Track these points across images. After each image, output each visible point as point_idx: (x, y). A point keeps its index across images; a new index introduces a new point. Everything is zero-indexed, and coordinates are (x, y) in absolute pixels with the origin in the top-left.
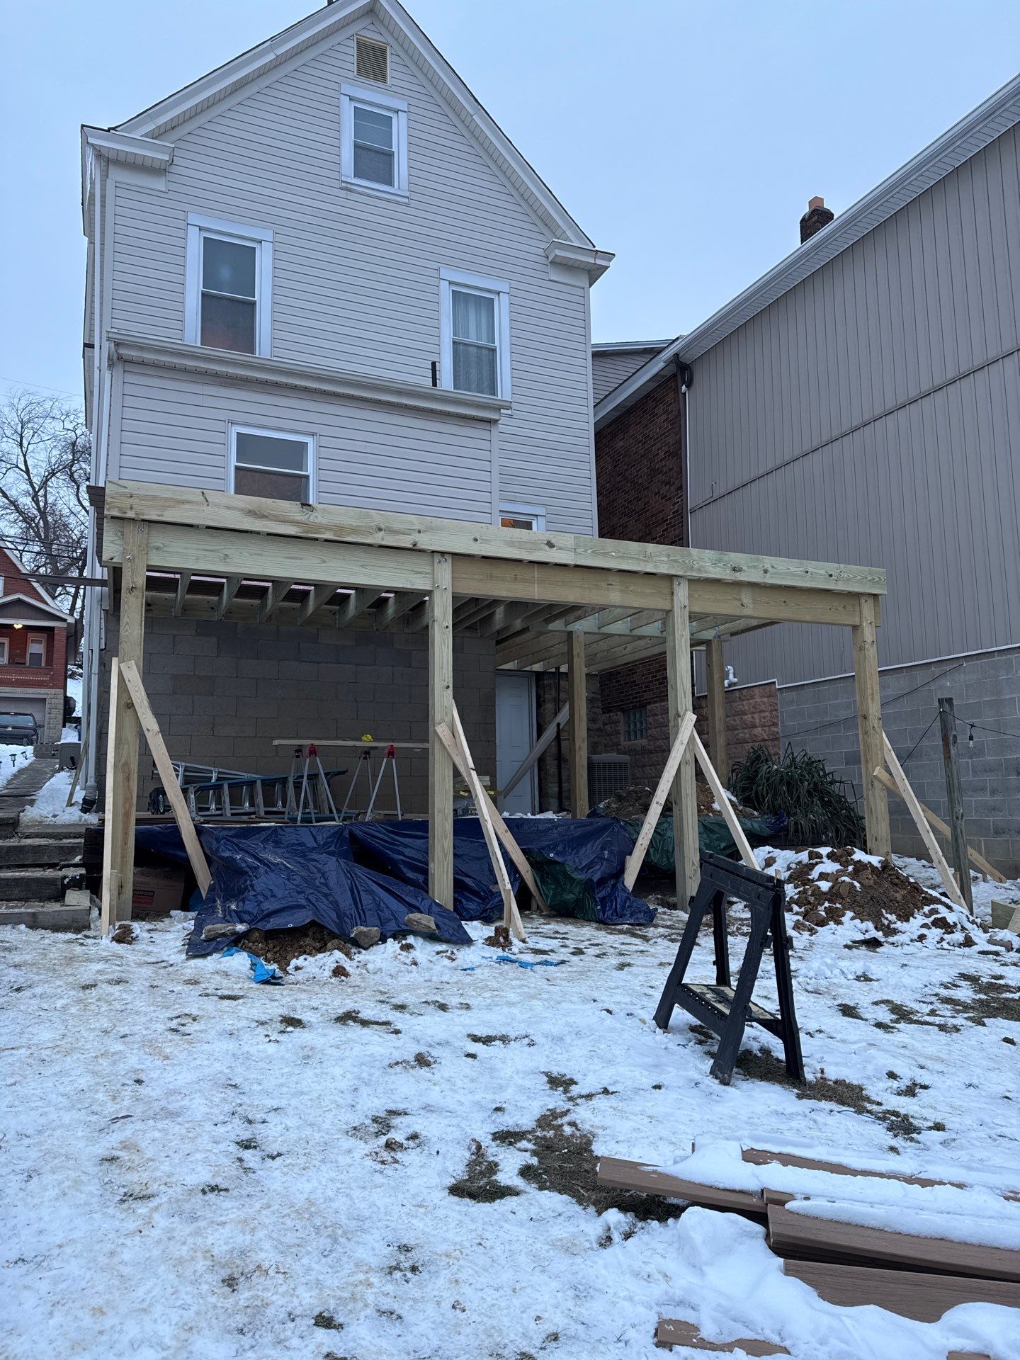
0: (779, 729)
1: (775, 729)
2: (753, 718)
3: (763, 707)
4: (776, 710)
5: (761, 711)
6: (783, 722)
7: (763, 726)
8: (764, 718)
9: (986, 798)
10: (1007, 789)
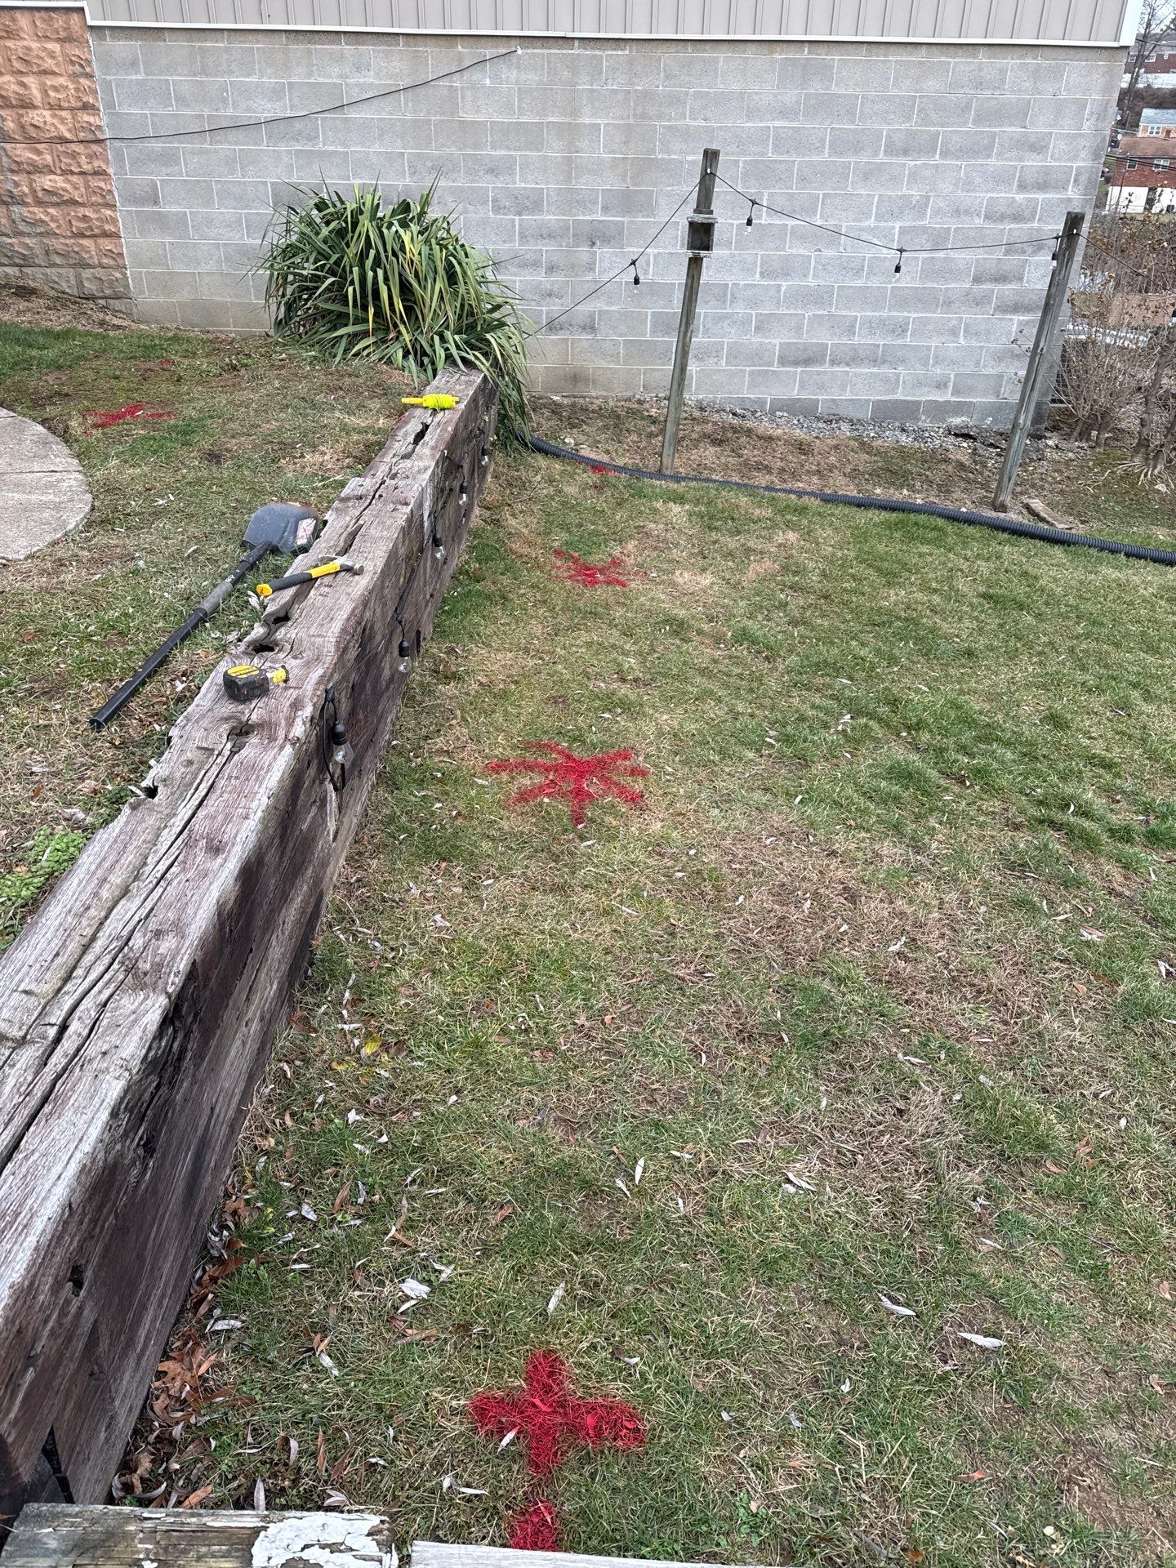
0: (103, 120)
1: (92, 119)
2: (23, 85)
3: (49, 64)
4: (90, 76)
5: (45, 72)
6: (110, 105)
7: (55, 107)
8: (55, 89)
9: (540, 277)
10: (573, 266)
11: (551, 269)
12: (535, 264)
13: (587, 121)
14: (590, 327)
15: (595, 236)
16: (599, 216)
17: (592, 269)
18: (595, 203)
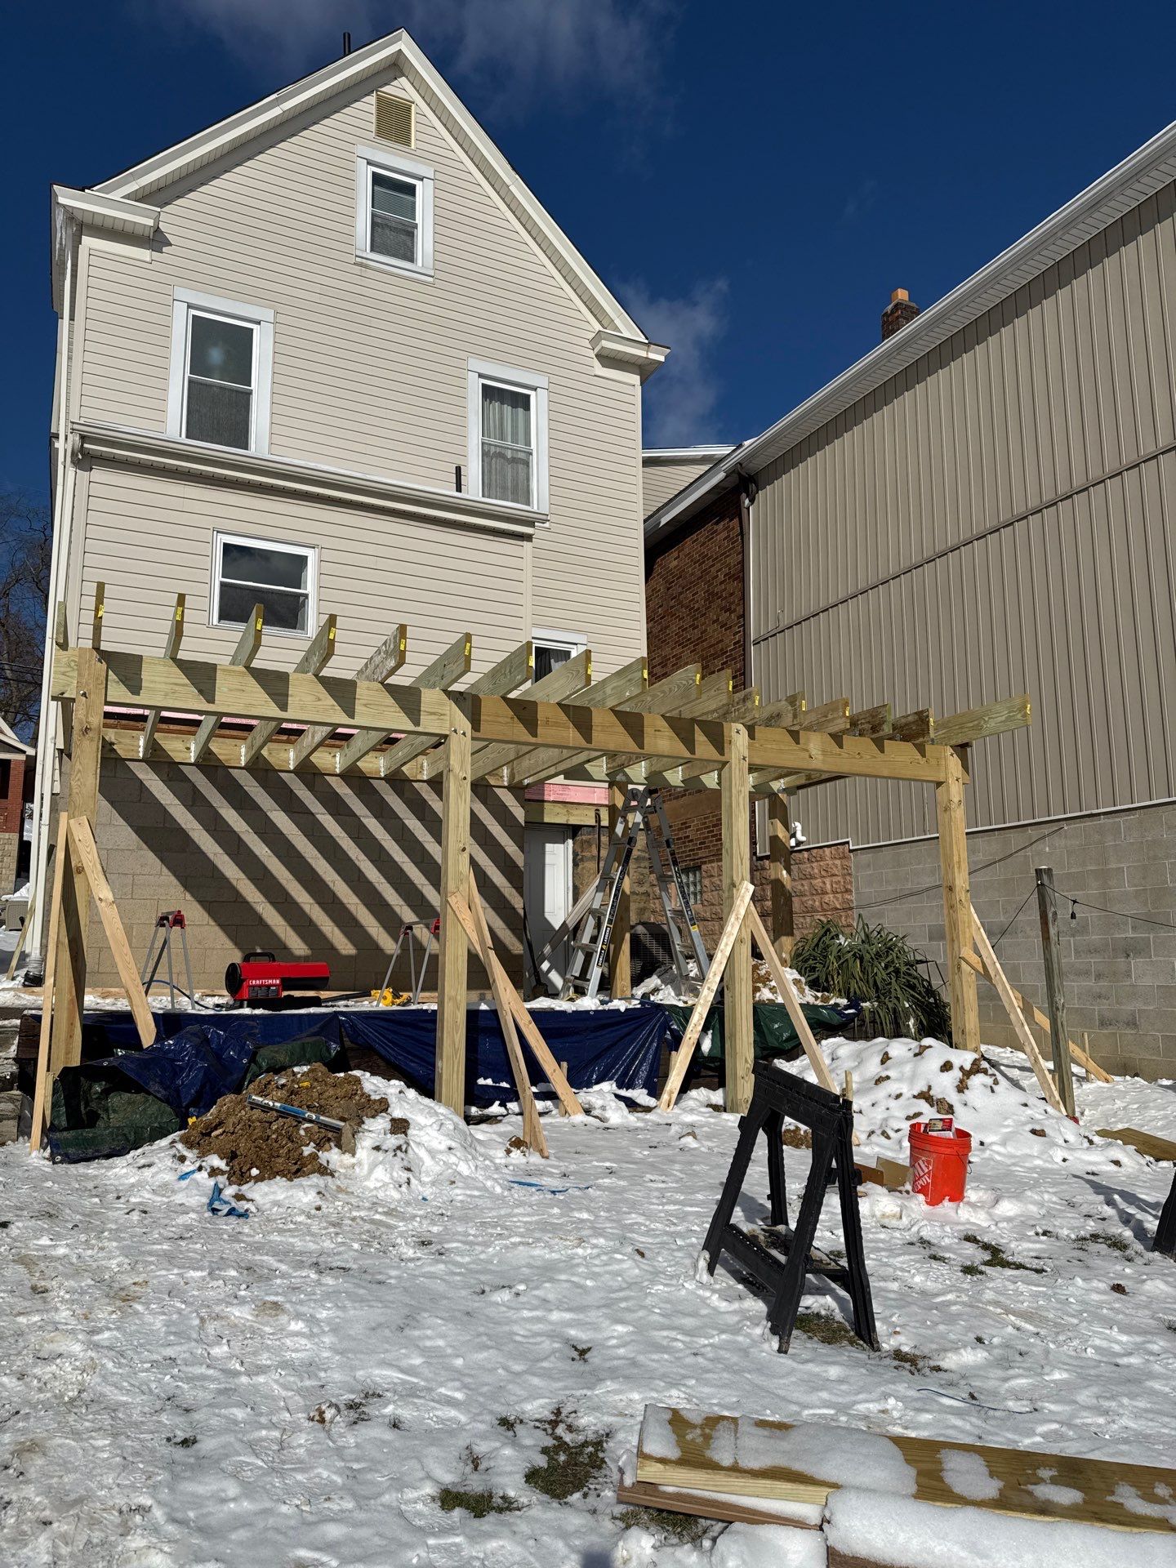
0: (853, 897)
1: (849, 897)
2: (824, 883)
3: (835, 871)
4: (850, 874)
5: (832, 876)
6: (857, 889)
7: (834, 892)
8: (836, 883)
9: (1090, 983)
10: (1115, 973)
11: (1099, 976)
12: (1087, 973)
13: (1114, 866)
14: (1132, 1023)
15: (1129, 950)
16: (1131, 935)
17: (1129, 976)
18: (1126, 924)
